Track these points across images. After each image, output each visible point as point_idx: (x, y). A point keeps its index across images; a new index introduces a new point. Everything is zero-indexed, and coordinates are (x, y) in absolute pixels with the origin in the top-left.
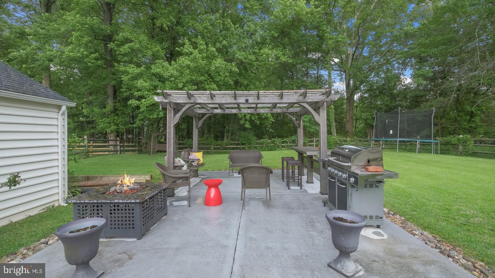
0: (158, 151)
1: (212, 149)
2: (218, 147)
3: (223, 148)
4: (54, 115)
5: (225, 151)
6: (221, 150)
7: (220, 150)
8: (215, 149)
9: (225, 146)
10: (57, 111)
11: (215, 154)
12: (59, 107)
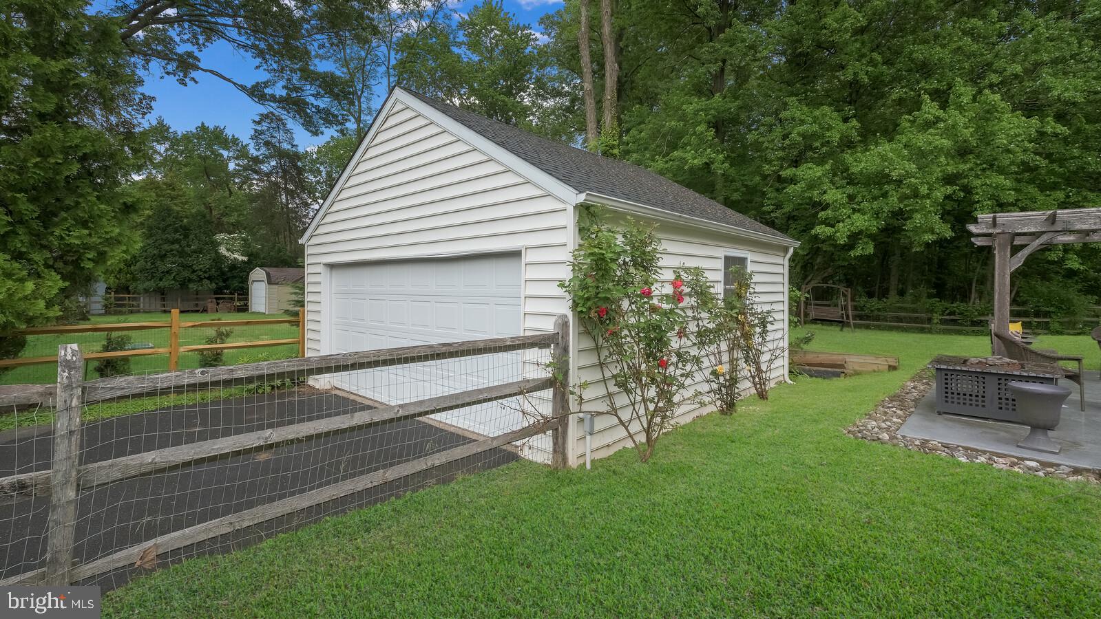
0: (816, 320)
1: (935, 321)
2: (952, 317)
3: (972, 321)
4: (780, 260)
5: (976, 328)
6: (964, 325)
7: (961, 325)
8: (943, 322)
9: (976, 316)
10: (783, 254)
11: (944, 334)
12: (786, 249)
